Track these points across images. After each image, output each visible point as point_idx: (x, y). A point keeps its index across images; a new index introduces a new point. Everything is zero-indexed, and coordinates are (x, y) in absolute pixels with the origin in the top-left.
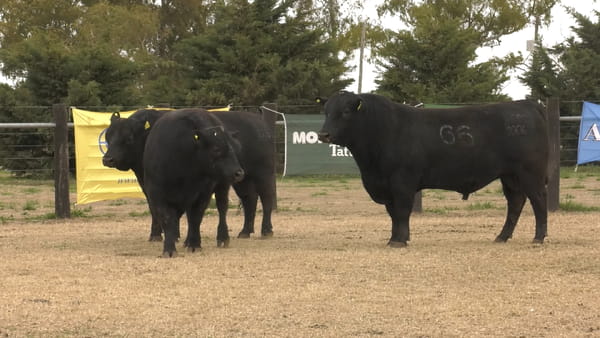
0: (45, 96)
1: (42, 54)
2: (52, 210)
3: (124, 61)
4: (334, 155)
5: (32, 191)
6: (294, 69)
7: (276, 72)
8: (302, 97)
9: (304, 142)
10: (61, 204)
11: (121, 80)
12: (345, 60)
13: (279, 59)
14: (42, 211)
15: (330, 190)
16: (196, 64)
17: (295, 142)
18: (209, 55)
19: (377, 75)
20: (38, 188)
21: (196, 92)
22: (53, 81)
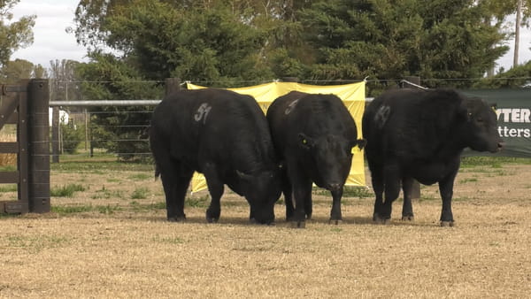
0: (156, 69)
1: (153, 21)
2: (163, 199)
5: (141, 177)
6: (442, 33)
11: (241, 48)
14: (153, 200)
15: (481, 176)
18: (341, 21)
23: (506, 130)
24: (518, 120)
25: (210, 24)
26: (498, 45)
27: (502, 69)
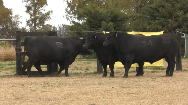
0: (93, 27)
1: (92, 12)
2: (96, 70)
3: (123, 14)
5: (88, 63)
7: (181, 18)
10: (99, 68)
11: (122, 21)
13: (183, 13)
16: (150, 15)
18: (155, 11)
20: (90, 62)
21: (150, 26)
22: (96, 22)
25: (112, 13)
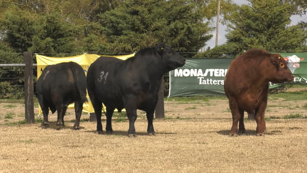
0: (19, 46)
1: (17, 20)
2: (23, 119)
4: (200, 83)
5: (10, 106)
6: (175, 28)
8: (181, 46)
9: (181, 76)
10: (29, 115)
12: (207, 24)
13: (166, 22)
14: (17, 119)
15: (198, 106)
17: (176, 76)
18: (121, 21)
19: (227, 33)
20: (14, 104)
22: (23, 37)
23: (211, 80)
24: (218, 76)
25: (48, 21)
26: (207, 34)
27: (209, 48)
